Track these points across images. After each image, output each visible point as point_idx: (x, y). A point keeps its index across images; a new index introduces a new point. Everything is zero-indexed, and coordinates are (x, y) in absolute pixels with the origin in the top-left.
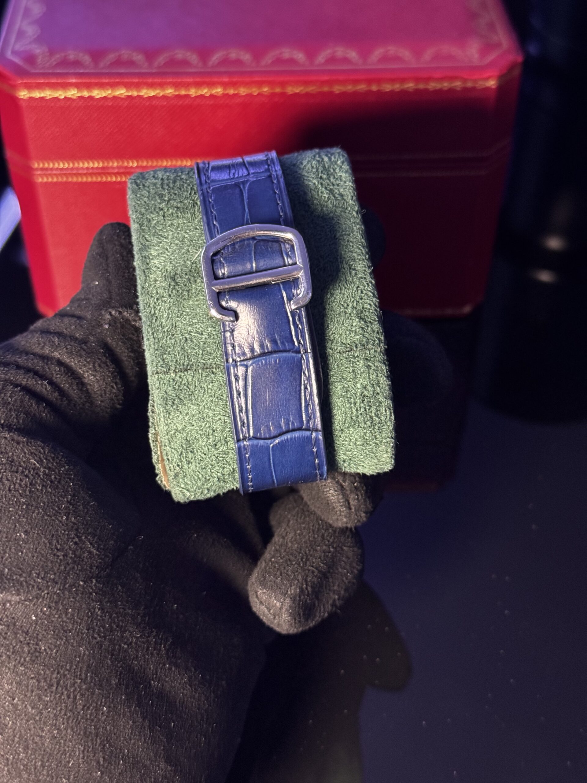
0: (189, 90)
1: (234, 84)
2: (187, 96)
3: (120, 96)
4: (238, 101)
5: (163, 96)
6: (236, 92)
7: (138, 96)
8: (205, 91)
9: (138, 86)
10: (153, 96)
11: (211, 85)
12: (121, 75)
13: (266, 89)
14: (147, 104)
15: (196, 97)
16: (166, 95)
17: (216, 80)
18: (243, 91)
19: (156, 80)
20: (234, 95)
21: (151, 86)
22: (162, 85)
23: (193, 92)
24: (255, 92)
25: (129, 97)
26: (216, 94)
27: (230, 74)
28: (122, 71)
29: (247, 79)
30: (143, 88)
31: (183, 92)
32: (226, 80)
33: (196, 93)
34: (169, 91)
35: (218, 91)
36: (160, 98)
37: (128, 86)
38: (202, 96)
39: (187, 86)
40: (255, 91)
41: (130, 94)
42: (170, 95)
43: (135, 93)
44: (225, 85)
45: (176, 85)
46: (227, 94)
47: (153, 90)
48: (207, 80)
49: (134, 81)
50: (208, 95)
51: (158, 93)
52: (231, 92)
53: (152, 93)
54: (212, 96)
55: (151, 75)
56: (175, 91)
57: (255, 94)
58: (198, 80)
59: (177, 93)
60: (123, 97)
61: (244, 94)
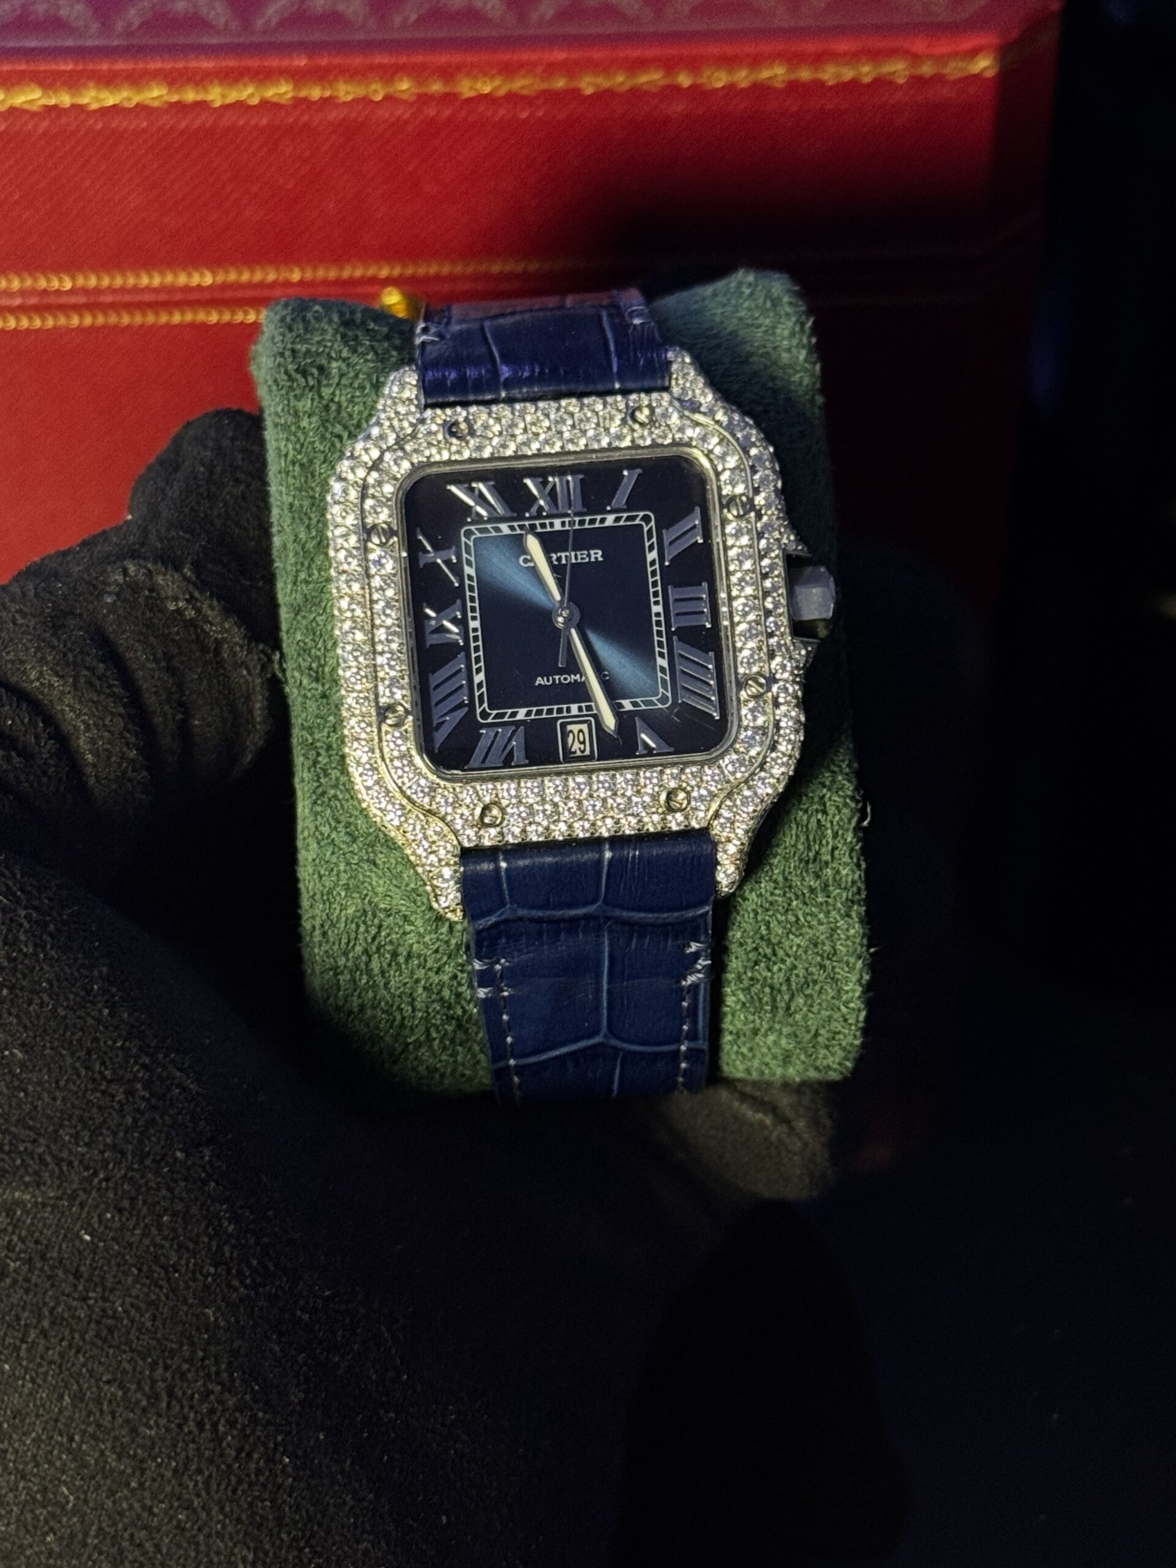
0: (206, 91)
1: (321, 75)
2: (202, 105)
3: (27, 107)
4: (333, 116)
5: (138, 105)
6: (327, 94)
7: (75, 107)
8: (248, 93)
9: (73, 82)
10: (115, 106)
11: (264, 76)
12: (29, 54)
13: (404, 86)
14: (99, 126)
15: (226, 107)
16: (146, 102)
17: (274, 62)
18: (346, 91)
19: (121, 66)
20: (325, 102)
21: (109, 80)
22: (136, 80)
23: (216, 95)
24: (375, 91)
25: (50, 109)
26: (275, 99)
27: (311, 49)
28: (32, 43)
29: (357, 61)
30: (85, 86)
31: (190, 95)
32: (301, 62)
33: (224, 96)
34: (156, 94)
35: (282, 91)
36: (130, 111)
37: (47, 82)
38: (239, 105)
39: (200, 79)
40: (377, 91)
41: (52, 102)
42: (156, 104)
43: (65, 99)
44: (298, 77)
45: (173, 80)
46: (305, 100)
47: (111, 92)
48: (254, 63)
49: (62, 67)
50: (255, 101)
51: (129, 99)
52: (316, 93)
53: (110, 98)
54: (265, 104)
55: (107, 52)
56: (170, 92)
57: (379, 97)
58: (231, 63)
59: (175, 98)
60: (34, 108)
61: (350, 98)
